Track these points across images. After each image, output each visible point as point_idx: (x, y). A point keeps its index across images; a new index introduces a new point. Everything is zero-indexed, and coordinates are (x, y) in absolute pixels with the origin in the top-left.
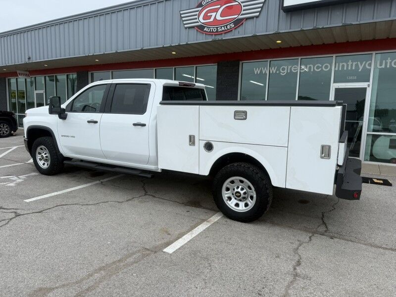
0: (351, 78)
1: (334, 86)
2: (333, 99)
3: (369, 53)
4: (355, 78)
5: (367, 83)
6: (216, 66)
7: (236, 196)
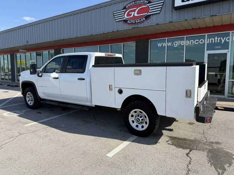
0: (217, 47)
1: (207, 53)
3: (228, 32)
4: (220, 47)
5: (227, 50)
6: (135, 43)
7: (137, 121)
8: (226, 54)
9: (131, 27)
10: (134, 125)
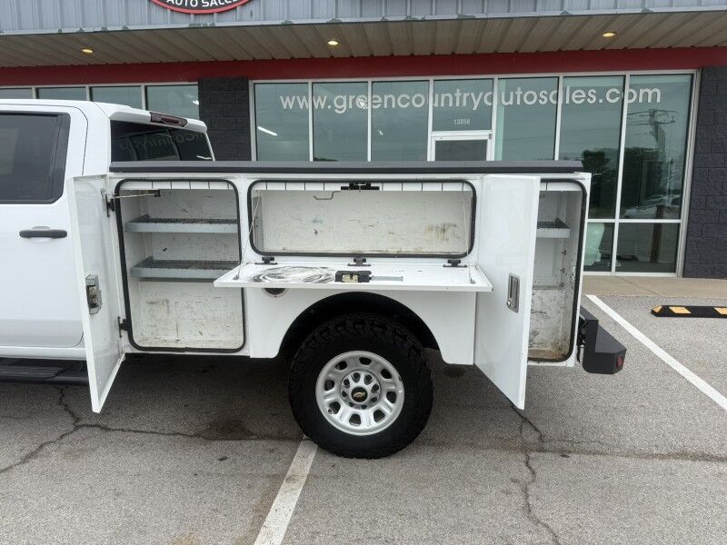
0: (461, 122)
1: (434, 137)
2: (433, 159)
3: (489, 76)
4: (468, 121)
5: (487, 132)
6: (197, 87)
7: (356, 399)
8: (484, 144)
9: (183, 23)
10: (340, 420)
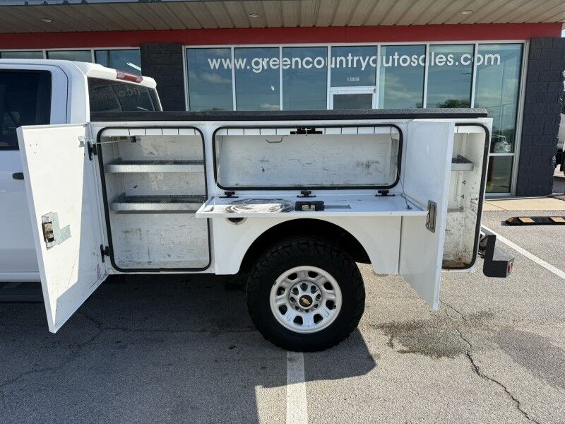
0: (353, 79)
1: (332, 91)
2: (332, 108)
3: (374, 44)
4: (358, 79)
5: (372, 88)
6: (139, 50)
8: (370, 96)
10: (287, 320)
